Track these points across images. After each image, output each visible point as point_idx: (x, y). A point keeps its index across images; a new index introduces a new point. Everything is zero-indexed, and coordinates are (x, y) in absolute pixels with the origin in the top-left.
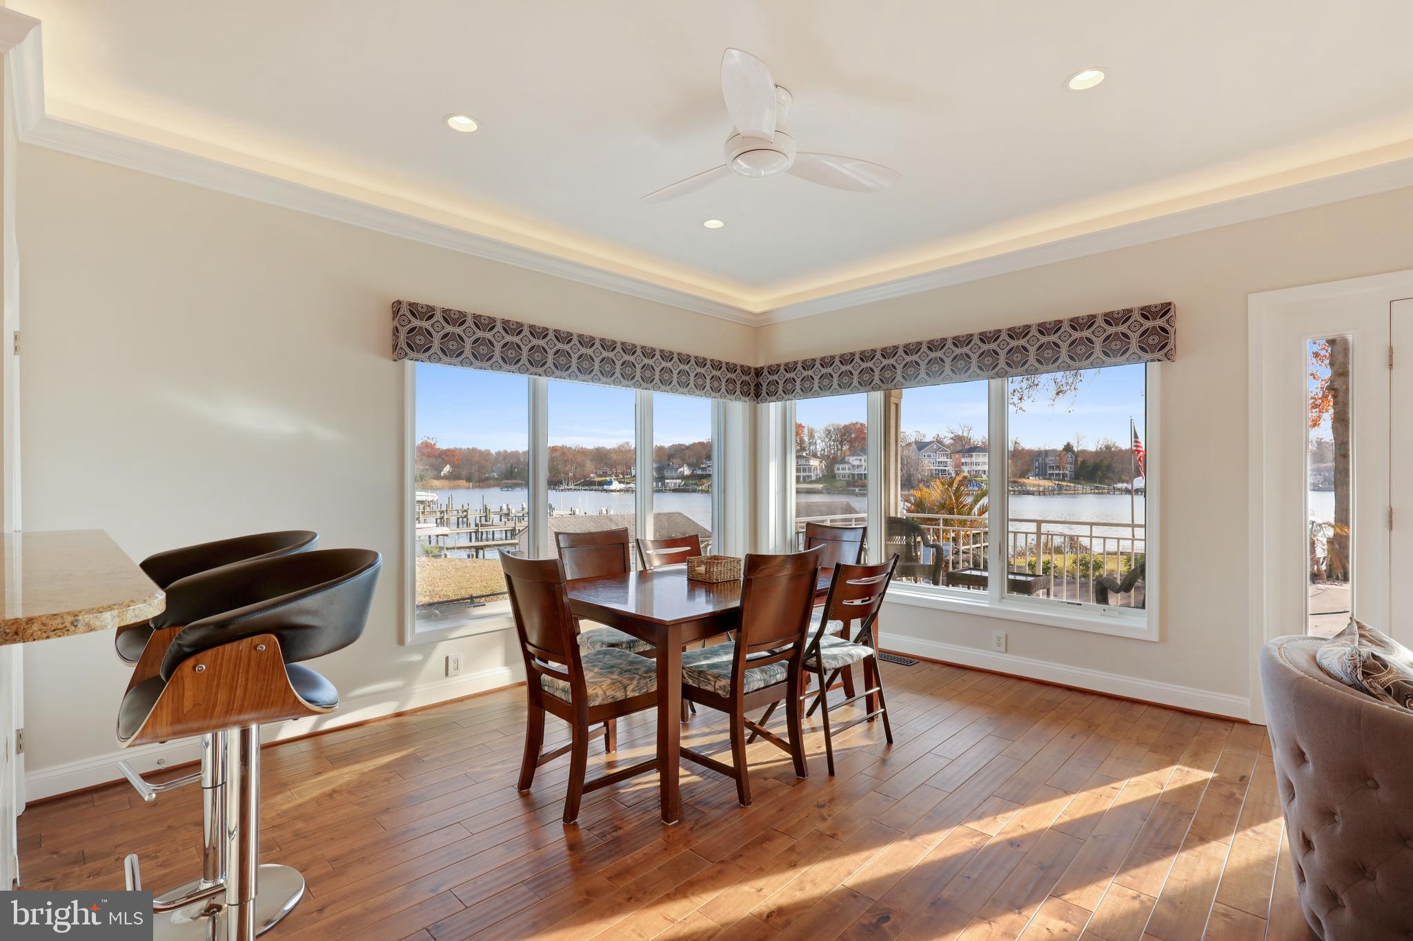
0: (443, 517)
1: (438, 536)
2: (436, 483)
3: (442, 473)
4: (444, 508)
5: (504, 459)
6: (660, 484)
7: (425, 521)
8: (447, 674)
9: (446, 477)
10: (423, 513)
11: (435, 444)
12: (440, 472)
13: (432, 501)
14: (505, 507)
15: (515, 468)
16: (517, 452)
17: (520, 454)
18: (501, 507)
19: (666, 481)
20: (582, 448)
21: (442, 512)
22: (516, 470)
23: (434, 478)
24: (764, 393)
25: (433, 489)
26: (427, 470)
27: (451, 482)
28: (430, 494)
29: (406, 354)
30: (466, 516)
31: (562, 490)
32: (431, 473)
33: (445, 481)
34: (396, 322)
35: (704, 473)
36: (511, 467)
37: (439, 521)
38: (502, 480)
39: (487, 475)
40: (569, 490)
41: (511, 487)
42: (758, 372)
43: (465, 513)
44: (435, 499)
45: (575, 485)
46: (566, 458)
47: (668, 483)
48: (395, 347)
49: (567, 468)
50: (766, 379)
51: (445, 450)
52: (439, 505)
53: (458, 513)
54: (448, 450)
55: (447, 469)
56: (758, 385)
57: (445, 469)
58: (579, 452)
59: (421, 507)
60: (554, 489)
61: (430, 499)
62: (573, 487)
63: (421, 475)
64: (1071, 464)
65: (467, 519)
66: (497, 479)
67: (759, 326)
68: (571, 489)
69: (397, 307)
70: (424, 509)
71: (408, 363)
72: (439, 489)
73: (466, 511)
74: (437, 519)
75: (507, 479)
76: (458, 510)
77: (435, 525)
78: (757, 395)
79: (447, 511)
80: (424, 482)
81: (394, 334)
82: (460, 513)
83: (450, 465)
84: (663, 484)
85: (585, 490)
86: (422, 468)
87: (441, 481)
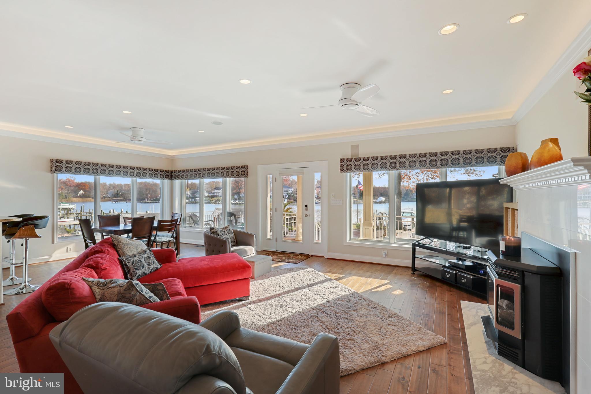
0: (78, 216)
1: (74, 225)
2: (75, 199)
3: (78, 194)
4: (78, 212)
5: (114, 188)
6: (193, 200)
7: (68, 218)
8: (67, 252)
9: (80, 197)
10: (66, 214)
11: (74, 180)
12: (77, 194)
13: (72, 209)
14: (112, 211)
15: (120, 192)
16: (121, 184)
17: (123, 185)
18: (110, 211)
19: (196, 198)
20: (155, 183)
21: (77, 214)
22: (120, 193)
23: (73, 197)
24: (173, 178)
25: (72, 202)
26: (69, 193)
27: (84, 199)
28: (70, 205)
29: (55, 172)
30: (91, 216)
31: (144, 203)
32: (72, 195)
33: (80, 198)
34: (52, 164)
35: (214, 195)
36: (118, 192)
37: (75, 218)
38: (112, 198)
39: (104, 195)
40: (148, 203)
41: (117, 201)
42: (172, 172)
43: (90, 214)
44: (74, 207)
45: (151, 200)
46: (147, 188)
47: (197, 200)
48: (51, 170)
49: (147, 193)
50: (174, 174)
51: (80, 183)
52: (76, 211)
53: (86, 214)
54: (82, 183)
55: (81, 192)
56: (171, 176)
57: (80, 193)
58: (153, 185)
59: (66, 211)
60: (140, 202)
61: (70, 207)
62: (150, 201)
63: (65, 196)
64: (358, 192)
65: (91, 217)
66: (109, 198)
67: (172, 159)
68: (149, 202)
69: (52, 161)
70: (67, 212)
71: (55, 174)
72: (77, 202)
73: (90, 213)
74: (74, 217)
75: (115, 198)
76: (86, 213)
77: (73, 220)
78: (171, 178)
79: (80, 213)
80: (67, 199)
81: (51, 167)
82: (88, 214)
83: (83, 190)
84: (195, 200)
85: (156, 203)
86: (66, 192)
87: (78, 198)
